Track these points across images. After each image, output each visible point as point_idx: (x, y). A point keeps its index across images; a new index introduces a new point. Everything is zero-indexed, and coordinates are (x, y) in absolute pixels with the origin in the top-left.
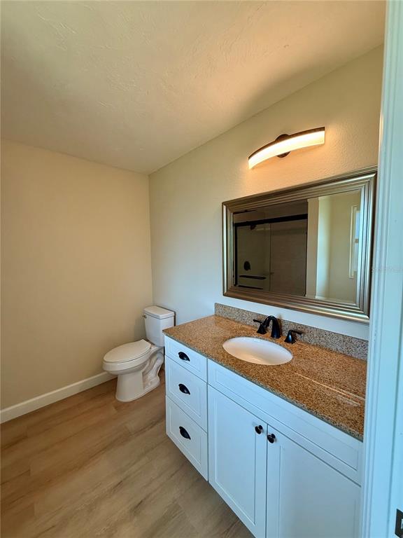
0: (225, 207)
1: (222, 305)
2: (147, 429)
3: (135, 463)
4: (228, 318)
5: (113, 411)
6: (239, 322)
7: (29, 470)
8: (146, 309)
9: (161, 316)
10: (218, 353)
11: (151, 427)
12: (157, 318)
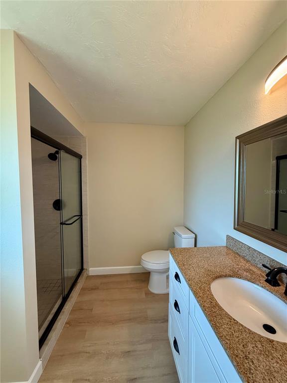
0: (238, 140)
1: (233, 239)
2: (159, 322)
3: (141, 344)
4: (237, 253)
5: (144, 296)
6: (248, 261)
7: (92, 309)
8: (175, 228)
9: (183, 236)
10: (200, 288)
11: (163, 322)
12: (181, 236)
